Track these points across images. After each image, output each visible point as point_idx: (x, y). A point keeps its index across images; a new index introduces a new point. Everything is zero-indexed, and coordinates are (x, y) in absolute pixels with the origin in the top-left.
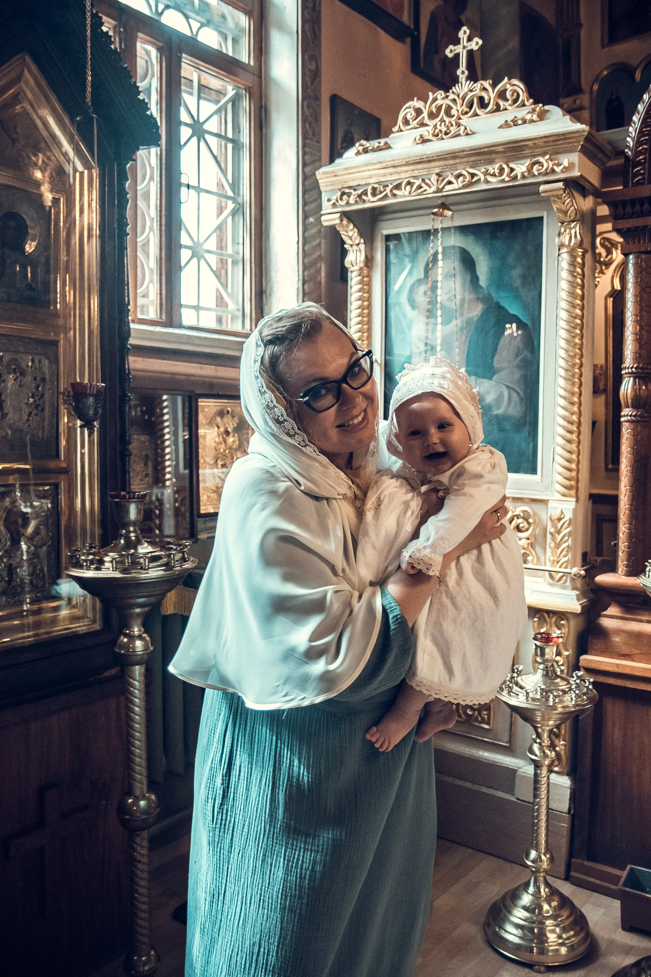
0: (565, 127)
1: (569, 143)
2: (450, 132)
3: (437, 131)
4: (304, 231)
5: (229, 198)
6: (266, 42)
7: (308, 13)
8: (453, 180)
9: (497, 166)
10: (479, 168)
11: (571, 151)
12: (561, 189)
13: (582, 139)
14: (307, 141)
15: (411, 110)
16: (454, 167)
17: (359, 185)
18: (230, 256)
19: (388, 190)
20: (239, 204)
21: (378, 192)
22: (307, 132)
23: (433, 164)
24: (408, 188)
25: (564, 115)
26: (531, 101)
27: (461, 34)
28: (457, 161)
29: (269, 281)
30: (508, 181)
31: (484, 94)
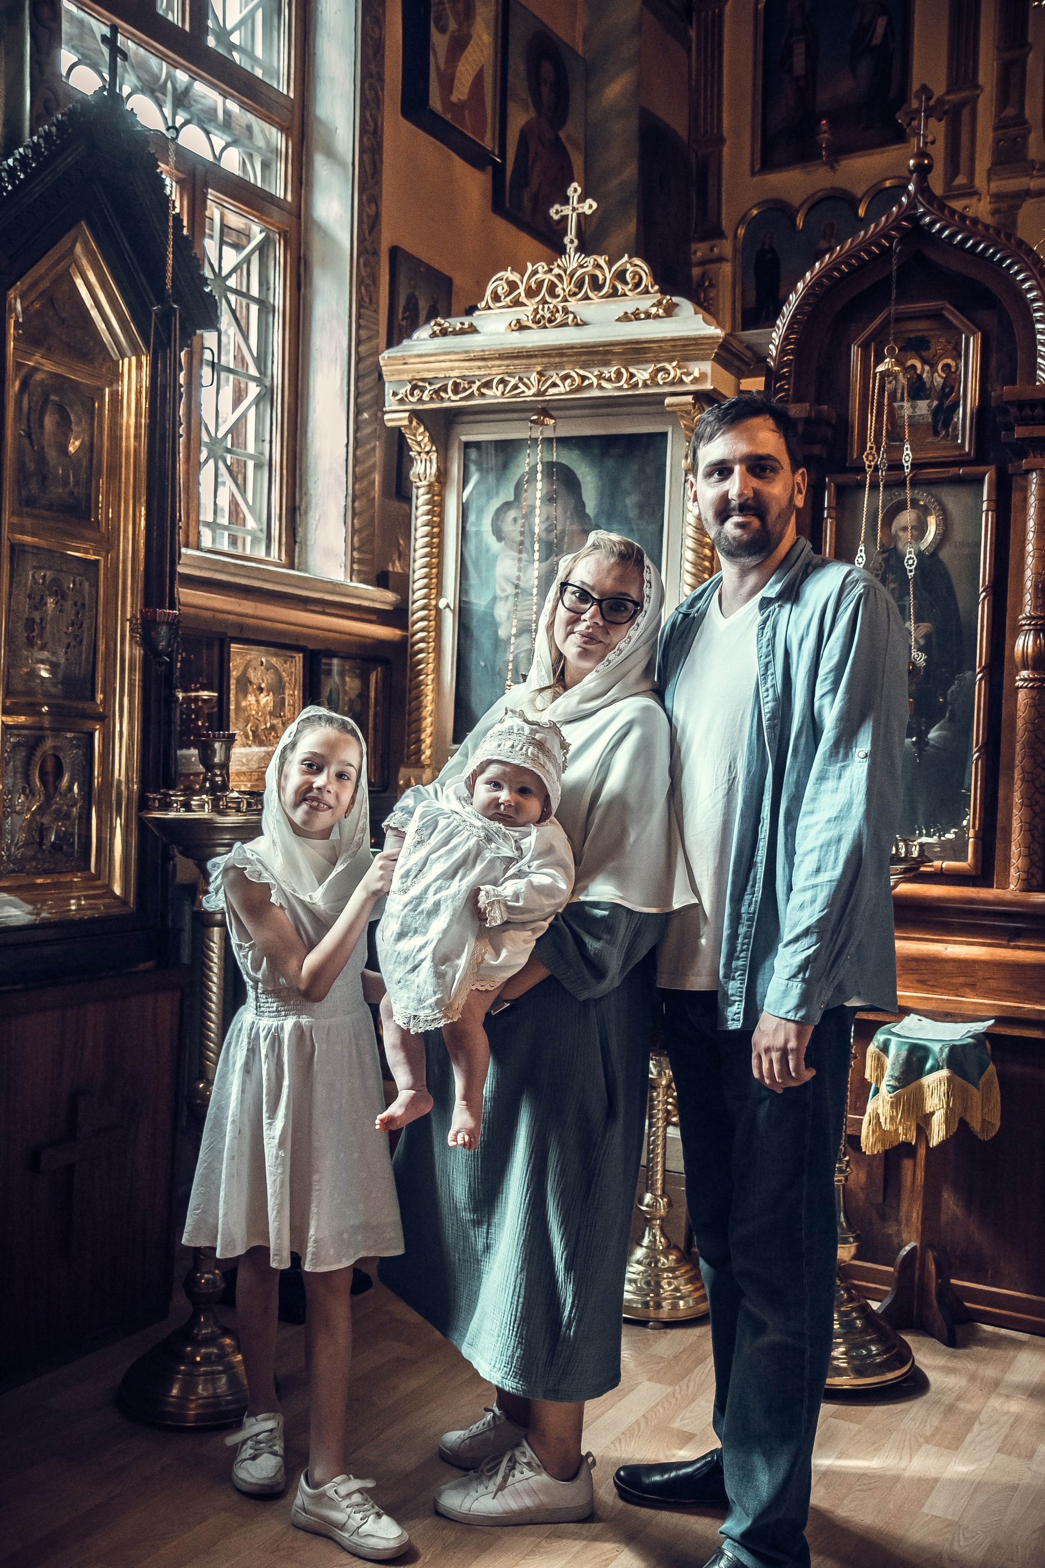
0: (697, 330)
1: (702, 349)
2: (556, 319)
3: (538, 316)
4: (356, 431)
5: (253, 378)
6: (307, 172)
7: (368, 139)
8: (559, 382)
9: (614, 369)
10: (592, 370)
11: (703, 359)
12: (690, 404)
13: (716, 346)
14: (362, 310)
15: (503, 283)
16: (559, 366)
17: (436, 378)
18: (251, 457)
19: (475, 387)
20: (266, 387)
21: (461, 389)
22: (362, 298)
23: (533, 361)
24: (501, 387)
25: (696, 313)
26: (656, 287)
27: (570, 192)
28: (565, 359)
29: (305, 493)
30: (628, 389)
31: (598, 273)
